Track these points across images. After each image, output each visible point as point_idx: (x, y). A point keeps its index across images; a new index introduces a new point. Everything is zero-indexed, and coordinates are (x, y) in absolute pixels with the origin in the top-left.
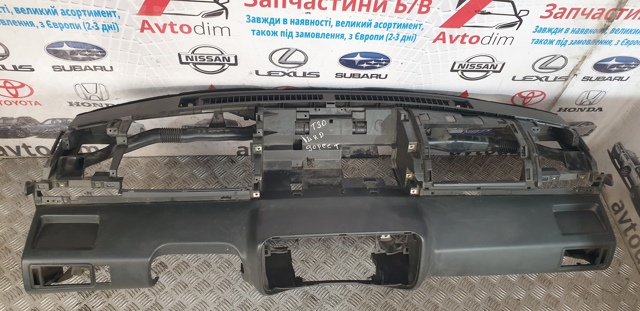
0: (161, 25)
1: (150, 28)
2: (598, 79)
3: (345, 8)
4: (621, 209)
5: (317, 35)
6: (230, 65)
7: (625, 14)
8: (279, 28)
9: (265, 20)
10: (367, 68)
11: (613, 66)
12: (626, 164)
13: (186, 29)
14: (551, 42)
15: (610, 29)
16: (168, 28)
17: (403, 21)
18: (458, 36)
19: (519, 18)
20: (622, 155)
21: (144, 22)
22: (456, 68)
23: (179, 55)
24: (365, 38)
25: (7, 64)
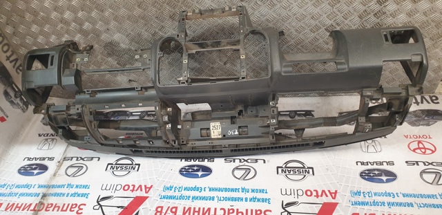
1: (331, 193)
2: (44, 159)
3: (209, 209)
4: (18, 68)
5: (226, 190)
7: (32, 208)
8: (250, 195)
9: (259, 200)
10: (194, 166)
11: (35, 169)
12: (18, 99)
13: (309, 193)
14: (77, 187)
15: (40, 197)
16: (320, 194)
17: (172, 201)
18: (137, 190)
19: (99, 204)
20: (21, 105)
21: (334, 198)
22: (137, 166)
23: (313, 174)
24: (196, 189)
25: (422, 167)
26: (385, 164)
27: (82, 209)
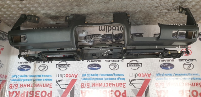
0: (146, 76)
1: (148, 75)
2: (27, 62)
3: (102, 84)
5: (108, 75)
6: (129, 64)
7: (31, 86)
8: (117, 77)
9: (121, 79)
10: (93, 64)
11: (25, 68)
13: (140, 75)
14: (46, 76)
15: (32, 81)
16: (144, 75)
17: (87, 81)
18: (72, 77)
19: (58, 84)
21: (149, 77)
22: (69, 65)
23: (142, 66)
24: (95, 75)
25: (185, 62)
26: (170, 61)
27: (51, 86)
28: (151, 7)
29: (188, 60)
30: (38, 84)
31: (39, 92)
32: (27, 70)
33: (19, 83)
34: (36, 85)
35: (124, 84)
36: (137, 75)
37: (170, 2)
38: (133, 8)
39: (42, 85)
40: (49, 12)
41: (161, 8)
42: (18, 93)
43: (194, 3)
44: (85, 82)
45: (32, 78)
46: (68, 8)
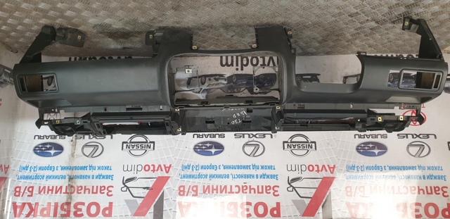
0: (324, 170)
6: (287, 142)
28: (340, 14)
29: (418, 136)
30: (81, 187)
31: (83, 204)
32: (55, 154)
33: (37, 184)
34: (76, 188)
35: (276, 189)
36: (304, 168)
37: (383, 4)
38: (301, 17)
39: (89, 189)
40: (108, 21)
41: (363, 17)
42: (33, 206)
43: (436, 8)
44: (189, 183)
45: (65, 173)
46: (153, 13)
